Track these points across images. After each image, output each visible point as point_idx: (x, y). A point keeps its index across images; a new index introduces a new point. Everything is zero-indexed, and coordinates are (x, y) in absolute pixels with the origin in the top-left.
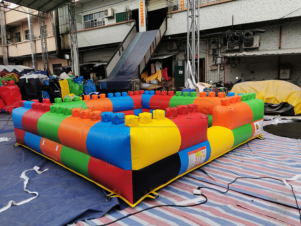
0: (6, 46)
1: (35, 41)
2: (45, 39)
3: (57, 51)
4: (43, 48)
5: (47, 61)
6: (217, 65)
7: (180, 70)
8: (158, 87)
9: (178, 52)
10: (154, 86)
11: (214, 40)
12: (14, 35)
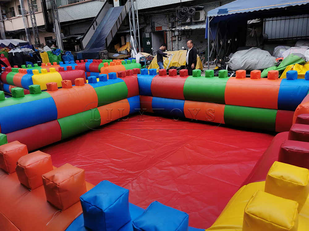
0: (2, 21)
1: (27, 16)
2: (34, 14)
3: (46, 26)
4: (32, 23)
5: (38, 35)
6: (175, 36)
7: (148, 42)
8: (126, 56)
9: (145, 25)
10: (122, 55)
11: (173, 14)
12: (9, 10)
